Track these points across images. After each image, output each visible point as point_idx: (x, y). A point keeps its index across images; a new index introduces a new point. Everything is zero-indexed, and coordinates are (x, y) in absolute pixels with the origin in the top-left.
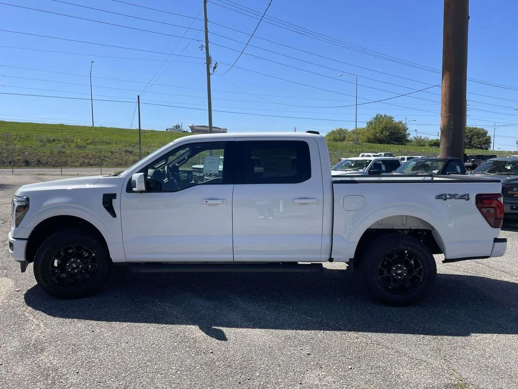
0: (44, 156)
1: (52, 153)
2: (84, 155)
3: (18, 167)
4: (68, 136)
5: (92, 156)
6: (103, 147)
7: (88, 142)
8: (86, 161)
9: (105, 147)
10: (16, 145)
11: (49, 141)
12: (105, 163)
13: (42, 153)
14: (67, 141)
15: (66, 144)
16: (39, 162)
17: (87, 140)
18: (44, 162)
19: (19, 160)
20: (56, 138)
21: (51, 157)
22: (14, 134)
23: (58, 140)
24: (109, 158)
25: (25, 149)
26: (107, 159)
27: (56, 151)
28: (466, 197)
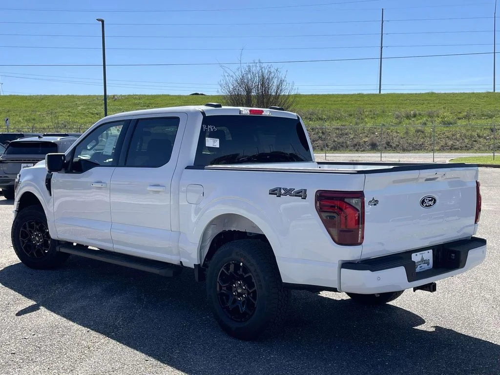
0: (396, 137)
1: (407, 133)
2: (449, 134)
3: (362, 151)
4: (434, 109)
5: (460, 136)
6: (479, 122)
7: (461, 115)
8: (450, 143)
9: (483, 122)
10: (366, 123)
11: (408, 117)
12: (477, 146)
13: (395, 133)
14: (430, 115)
15: (429, 119)
16: (388, 145)
17: (460, 113)
18: (394, 145)
19: (365, 142)
20: (417, 112)
21: (404, 138)
22: (369, 109)
23: (420, 114)
24: (485, 138)
25: (376, 128)
26: (481, 140)
27: (412, 130)
28: (301, 194)
